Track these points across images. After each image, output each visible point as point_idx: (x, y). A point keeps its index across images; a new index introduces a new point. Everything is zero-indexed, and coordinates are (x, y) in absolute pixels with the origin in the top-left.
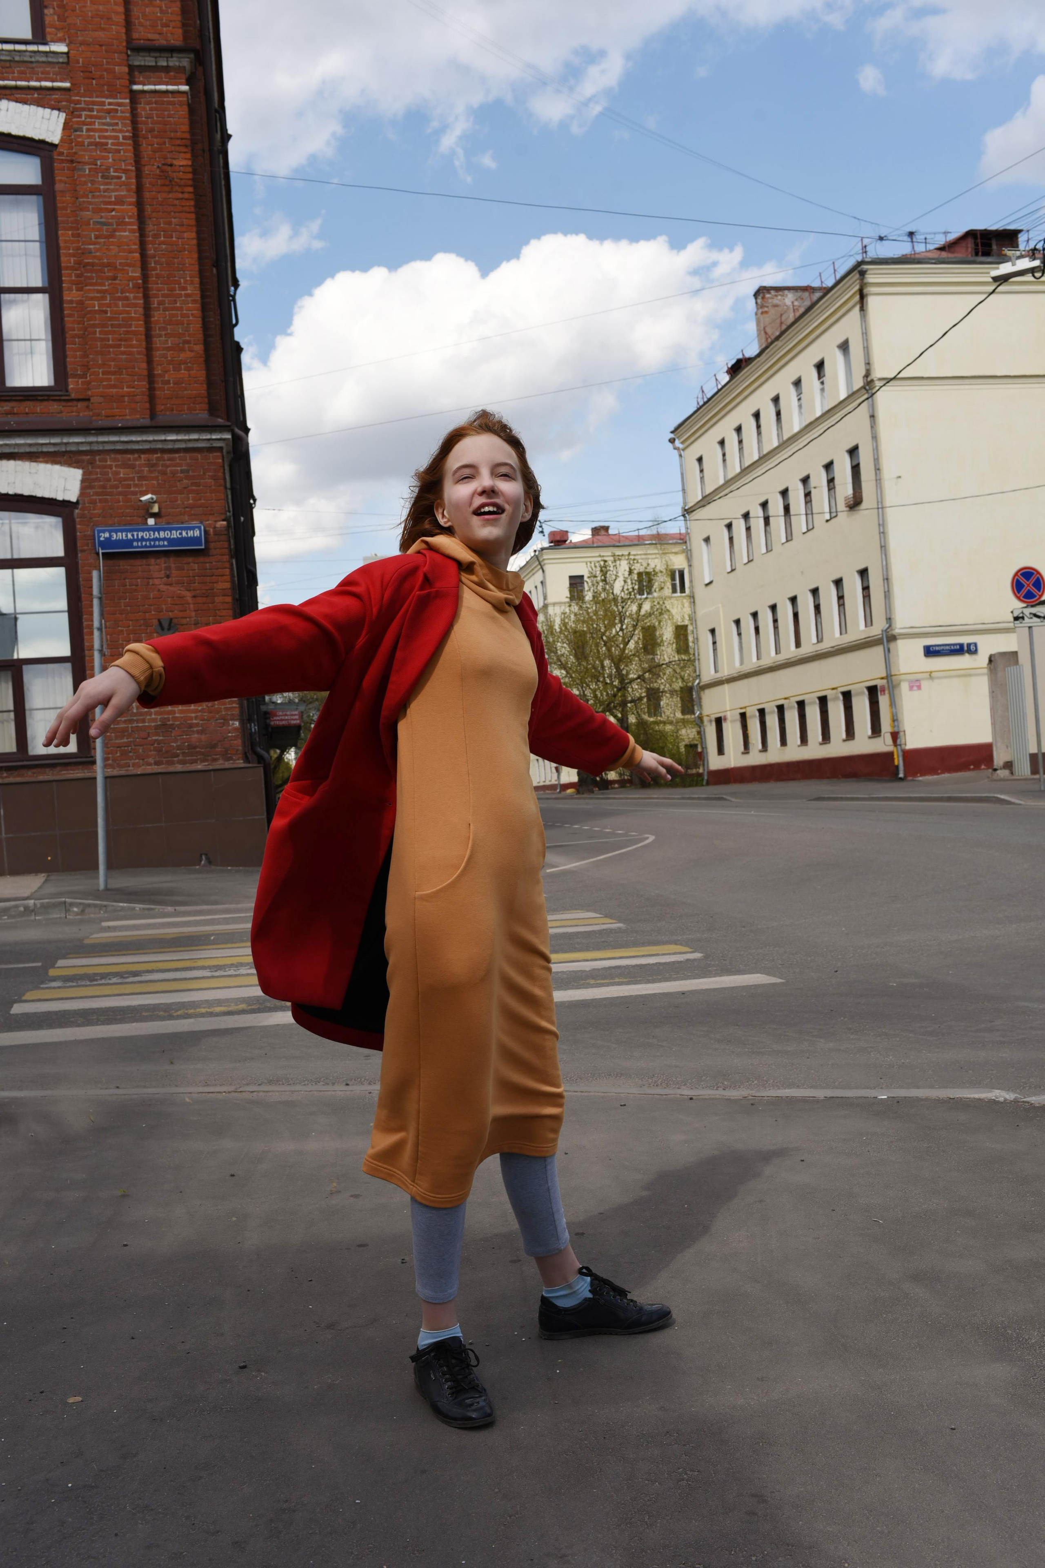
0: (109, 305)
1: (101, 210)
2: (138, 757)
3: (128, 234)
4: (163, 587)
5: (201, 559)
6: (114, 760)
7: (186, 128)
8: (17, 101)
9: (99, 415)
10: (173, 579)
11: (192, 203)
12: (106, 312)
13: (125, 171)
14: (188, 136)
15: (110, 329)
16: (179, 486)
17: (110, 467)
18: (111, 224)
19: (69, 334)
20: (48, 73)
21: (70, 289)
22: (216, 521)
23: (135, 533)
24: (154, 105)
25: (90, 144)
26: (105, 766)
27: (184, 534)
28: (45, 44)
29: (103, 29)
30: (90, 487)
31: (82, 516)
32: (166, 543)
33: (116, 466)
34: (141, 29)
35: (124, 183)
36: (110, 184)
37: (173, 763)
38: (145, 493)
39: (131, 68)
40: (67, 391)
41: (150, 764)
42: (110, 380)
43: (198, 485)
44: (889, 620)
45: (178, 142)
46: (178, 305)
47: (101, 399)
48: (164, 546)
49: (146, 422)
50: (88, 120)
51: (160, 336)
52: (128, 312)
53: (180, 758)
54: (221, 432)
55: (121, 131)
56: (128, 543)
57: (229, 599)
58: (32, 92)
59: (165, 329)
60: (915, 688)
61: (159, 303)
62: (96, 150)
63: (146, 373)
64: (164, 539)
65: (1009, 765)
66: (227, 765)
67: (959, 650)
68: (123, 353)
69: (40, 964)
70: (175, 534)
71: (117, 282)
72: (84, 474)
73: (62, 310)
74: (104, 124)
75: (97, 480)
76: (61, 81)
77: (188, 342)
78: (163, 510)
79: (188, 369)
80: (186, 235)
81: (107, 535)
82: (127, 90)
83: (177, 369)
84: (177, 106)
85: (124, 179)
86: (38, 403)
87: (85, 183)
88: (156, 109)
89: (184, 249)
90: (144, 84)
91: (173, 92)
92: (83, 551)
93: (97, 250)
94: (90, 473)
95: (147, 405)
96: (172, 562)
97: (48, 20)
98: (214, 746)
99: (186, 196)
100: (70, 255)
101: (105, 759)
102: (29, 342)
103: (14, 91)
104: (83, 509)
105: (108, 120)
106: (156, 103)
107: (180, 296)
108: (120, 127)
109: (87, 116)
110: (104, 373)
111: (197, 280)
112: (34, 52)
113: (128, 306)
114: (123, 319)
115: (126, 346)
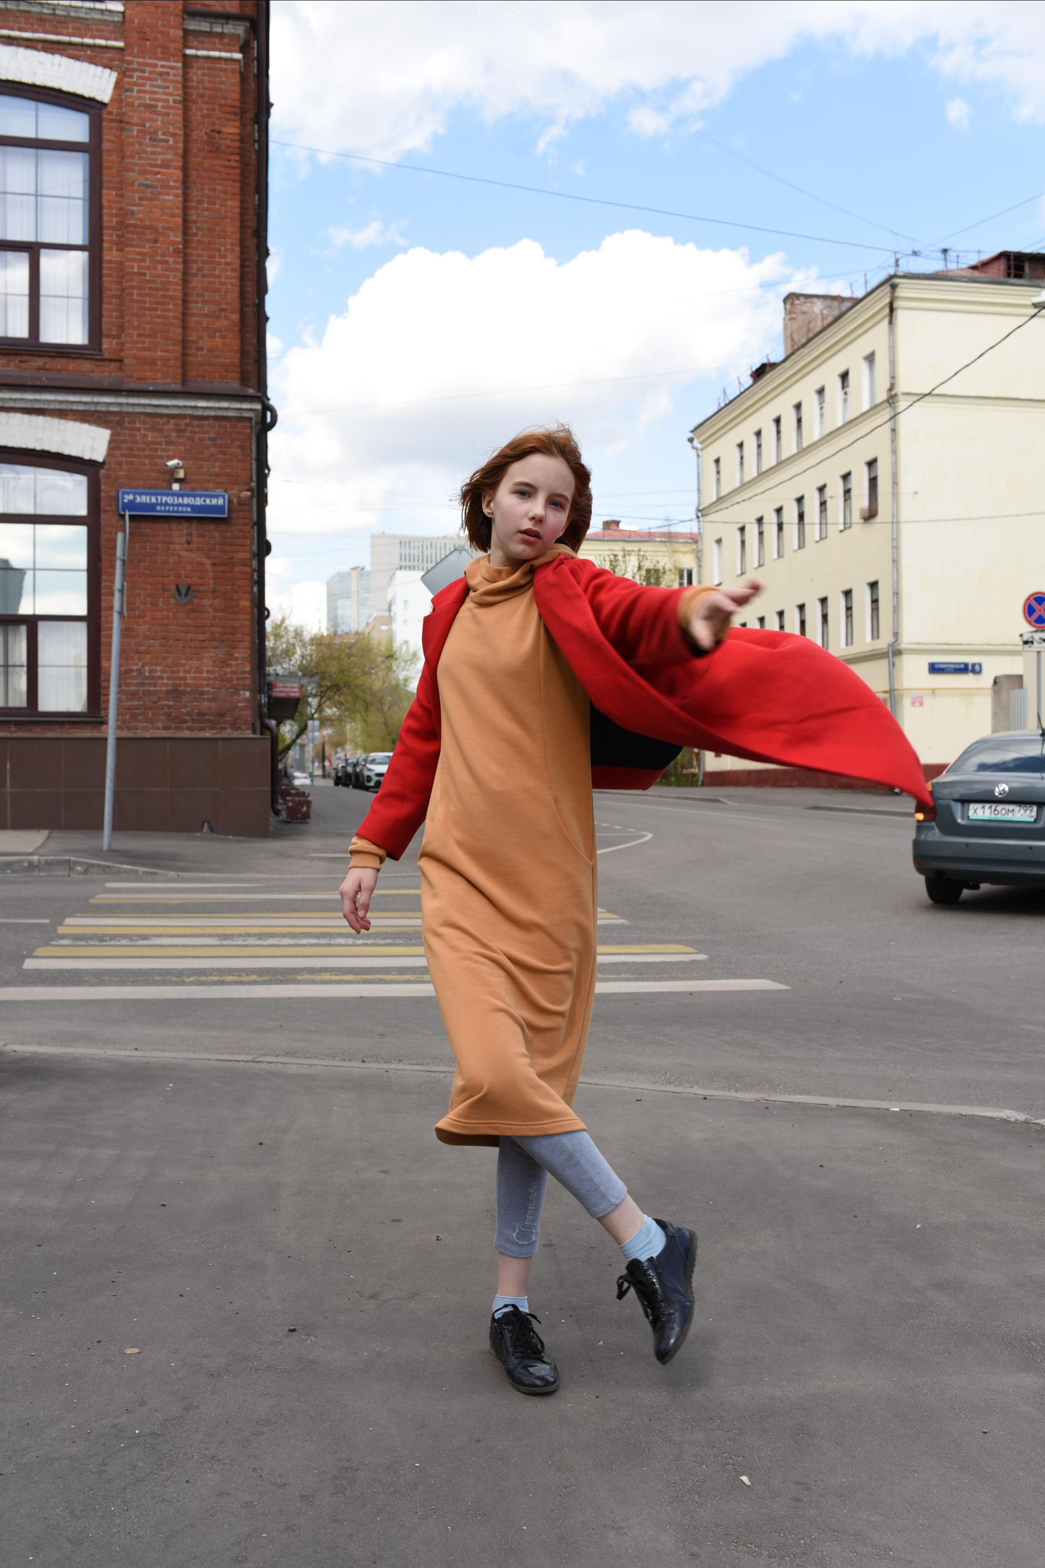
0: (148, 268)
1: (146, 172)
2: (147, 721)
3: (172, 198)
4: (184, 554)
5: (223, 527)
6: (124, 722)
7: (236, 95)
8: (70, 57)
9: (131, 377)
10: (194, 546)
11: (238, 171)
12: (145, 275)
13: (173, 135)
14: (238, 104)
15: (147, 291)
16: (206, 453)
17: (139, 429)
18: (156, 187)
19: (106, 294)
20: (103, 31)
21: (110, 249)
22: (240, 491)
23: (159, 498)
24: (206, 71)
25: (140, 105)
26: (117, 727)
27: (208, 501)
30: (118, 448)
31: (108, 477)
32: (189, 509)
33: (145, 429)
35: (171, 147)
36: (157, 146)
37: (179, 729)
38: (171, 458)
39: (186, 32)
40: (101, 350)
41: (158, 729)
42: (144, 342)
43: (225, 453)
44: (896, 634)
45: (228, 109)
46: (217, 272)
47: (134, 361)
48: (187, 512)
49: (178, 387)
50: (140, 81)
51: (197, 302)
52: (167, 276)
53: (189, 724)
54: (251, 402)
55: (171, 94)
56: (152, 507)
57: (248, 570)
58: (85, 48)
59: (202, 295)
60: (917, 704)
61: (199, 269)
62: (145, 112)
63: (180, 338)
64: (188, 505)
66: (236, 734)
67: (963, 669)
68: (159, 317)
69: (47, 921)
70: (199, 501)
71: (158, 245)
72: (112, 435)
73: (101, 269)
74: (155, 86)
75: (125, 441)
76: (116, 39)
78: (188, 476)
79: (223, 337)
80: (229, 203)
81: (131, 497)
82: (180, 54)
83: (212, 336)
84: (229, 73)
85: (171, 142)
86: (71, 361)
87: (132, 144)
88: (208, 75)
89: (227, 217)
90: (197, 49)
91: (226, 60)
92: (106, 511)
93: (139, 212)
94: (119, 434)
95: (180, 370)
96: (194, 528)
98: (223, 715)
99: (233, 164)
100: (112, 215)
101: (117, 720)
102: (65, 300)
103: (67, 47)
104: (109, 469)
105: (159, 82)
106: (209, 69)
107: (219, 263)
108: (171, 90)
109: (139, 77)
110: (139, 335)
111: (237, 249)
112: (90, 9)
113: (167, 270)
114: (162, 283)
115: (162, 310)
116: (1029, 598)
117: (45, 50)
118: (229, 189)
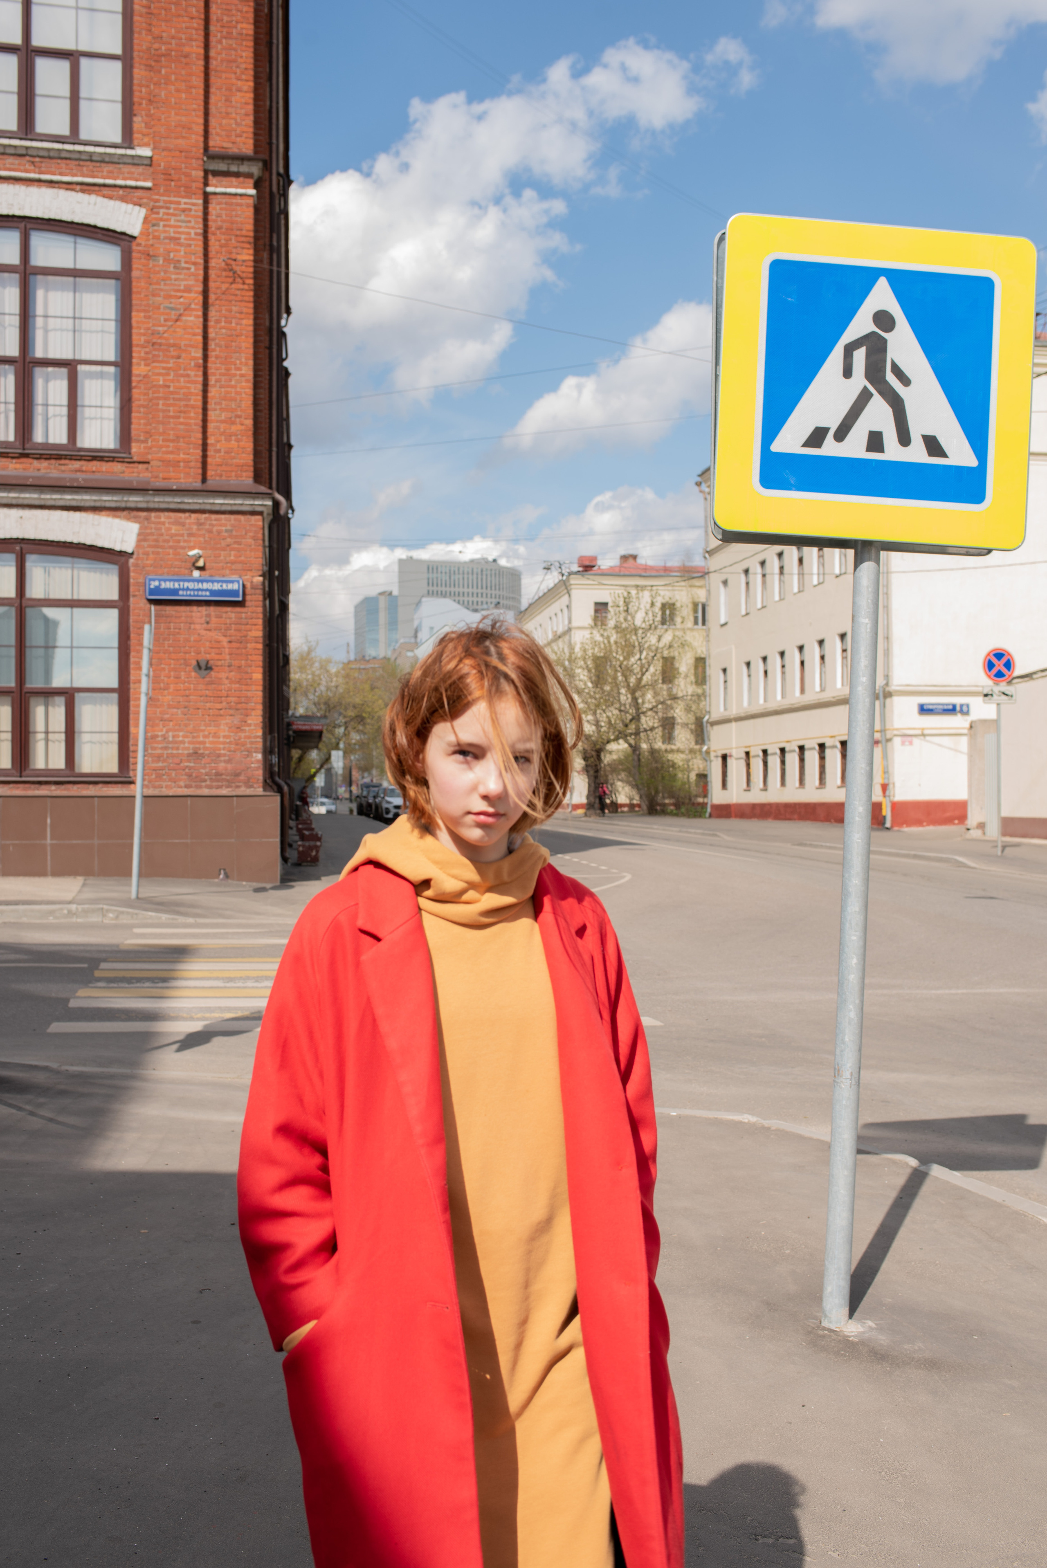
0: (172, 381)
1: (170, 297)
2: (170, 780)
3: (194, 319)
4: (203, 632)
5: (238, 609)
6: (150, 781)
7: (251, 227)
8: (104, 196)
9: (157, 477)
10: (212, 626)
11: (252, 293)
12: (169, 387)
13: (194, 264)
14: (252, 234)
15: (171, 401)
16: (223, 543)
17: (164, 523)
18: (179, 309)
19: (135, 404)
20: (133, 173)
21: (139, 364)
22: (253, 577)
23: (182, 583)
24: (224, 206)
25: (165, 238)
26: (143, 786)
27: (225, 587)
28: (132, 148)
29: (183, 138)
30: (145, 540)
31: (136, 565)
32: (208, 593)
33: (169, 523)
34: (217, 138)
35: (192, 274)
36: (180, 274)
37: (200, 787)
38: (192, 548)
39: (206, 172)
40: (130, 453)
41: (181, 787)
42: (168, 446)
43: (239, 543)
44: (887, 677)
45: (243, 239)
46: (233, 383)
47: (160, 463)
48: (206, 596)
49: (198, 485)
50: (165, 217)
51: (215, 410)
52: (188, 388)
53: (208, 783)
54: (263, 498)
55: (193, 228)
56: (175, 592)
57: (260, 646)
58: (118, 189)
59: (220, 404)
60: (907, 743)
61: (217, 381)
62: (169, 244)
63: (200, 442)
64: (207, 590)
65: (981, 826)
66: (249, 792)
67: (952, 710)
68: (181, 424)
70: (216, 587)
71: (181, 360)
72: (141, 528)
73: (130, 382)
74: (178, 221)
75: (152, 534)
76: (145, 180)
77: (240, 417)
78: (208, 565)
79: (238, 440)
80: (244, 322)
81: (157, 583)
82: (201, 192)
83: (228, 440)
84: (244, 207)
85: (193, 270)
86: (104, 463)
87: (159, 272)
88: (225, 209)
89: (241, 335)
90: (216, 186)
91: (241, 195)
92: (134, 596)
93: (165, 332)
94: (146, 528)
95: (200, 471)
96: (212, 610)
97: (136, 127)
98: (238, 775)
99: (246, 299)
100: (141, 334)
101: (144, 780)
102: (99, 409)
103: (102, 188)
104: (137, 559)
105: (183, 218)
106: (226, 203)
107: (235, 375)
108: (193, 224)
109: (165, 214)
110: (164, 440)
111: (251, 362)
112: (123, 155)
113: (189, 382)
114: (184, 394)
115: (185, 418)
116: (989, 654)
117: (83, 191)
118: (244, 310)
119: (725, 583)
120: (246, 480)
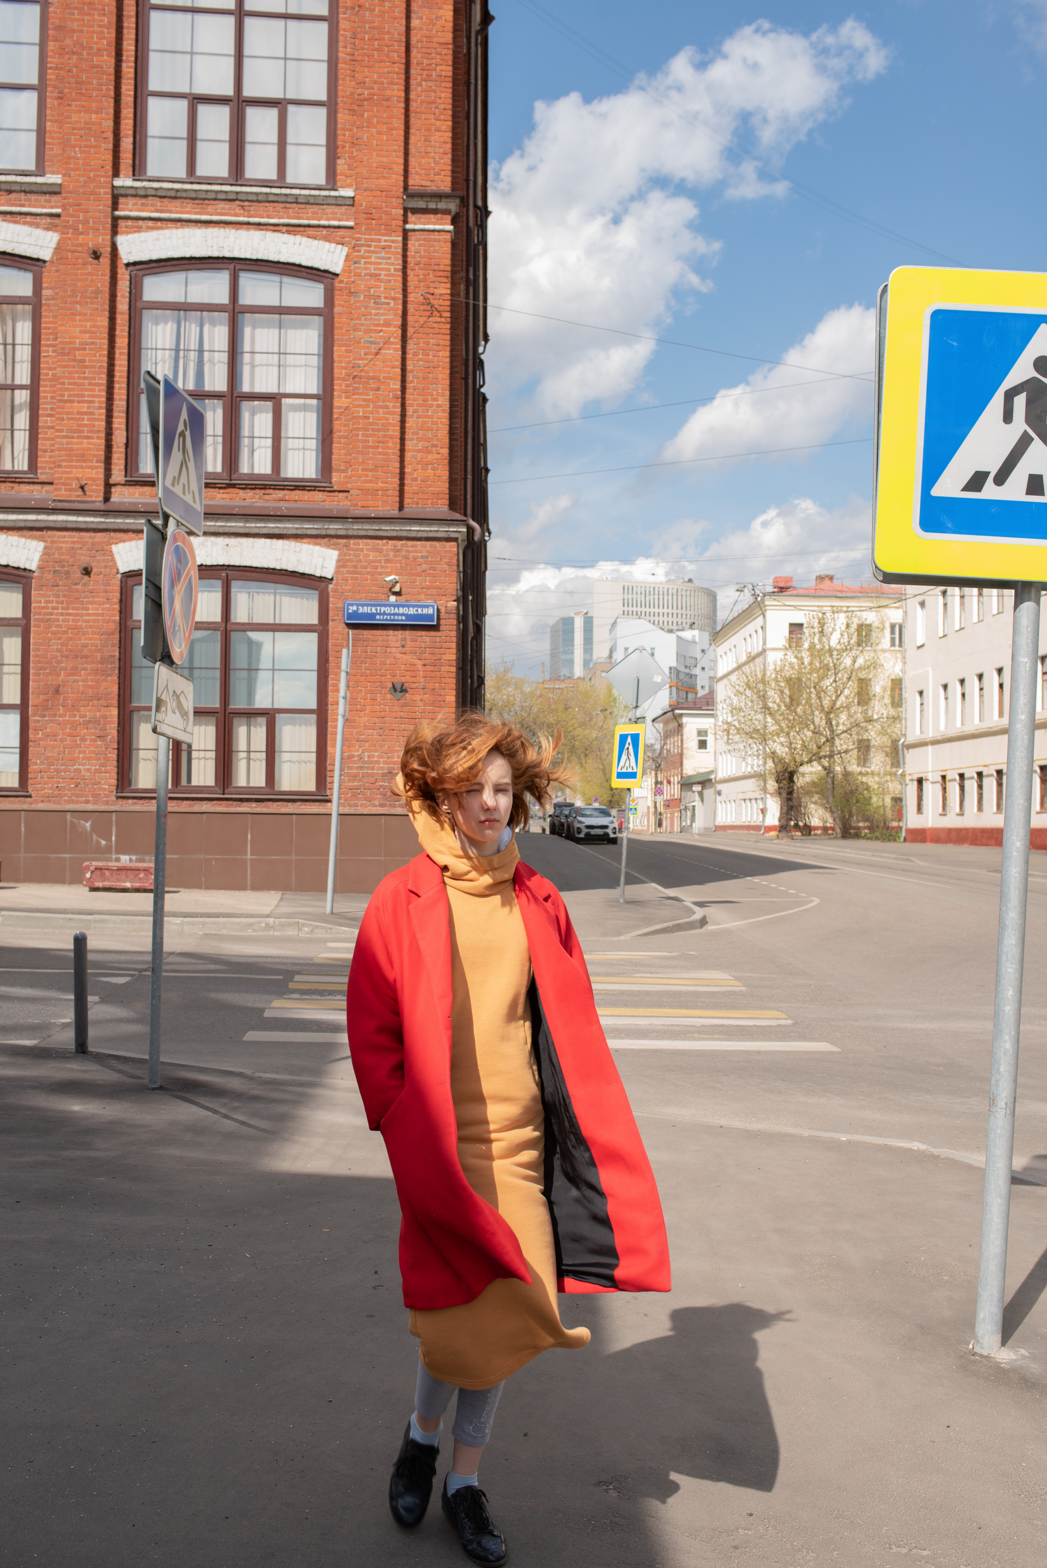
0: (372, 412)
1: (371, 331)
2: (365, 799)
3: (393, 352)
4: (399, 656)
5: (433, 633)
6: (346, 800)
7: (448, 262)
8: (308, 236)
9: (356, 505)
10: (407, 649)
11: (448, 326)
12: (368, 418)
13: (394, 299)
14: (449, 269)
15: (371, 432)
16: (419, 569)
17: (362, 550)
18: (378, 343)
19: (335, 435)
20: (336, 214)
21: (340, 397)
22: (447, 601)
23: (378, 608)
24: (422, 242)
25: (366, 275)
26: (339, 805)
27: (420, 611)
28: (336, 190)
29: (385, 178)
30: (344, 566)
31: (335, 591)
32: (404, 618)
33: (367, 550)
34: (417, 177)
35: (392, 309)
36: (380, 309)
37: (394, 806)
38: (390, 574)
39: (405, 210)
40: (330, 483)
41: (375, 806)
42: (367, 476)
43: (434, 569)
45: (441, 274)
46: (430, 413)
47: (359, 492)
48: (401, 619)
49: (395, 512)
50: (367, 254)
51: (413, 440)
52: (387, 419)
54: (458, 525)
55: (393, 264)
56: (372, 616)
57: (454, 669)
58: (321, 229)
59: (417, 434)
61: (414, 412)
62: (370, 280)
63: (398, 471)
64: (403, 615)
68: (380, 453)
69: (281, 977)
70: (412, 611)
71: (380, 392)
72: (340, 555)
73: (331, 414)
74: (379, 258)
75: (351, 561)
76: (347, 220)
77: (436, 446)
78: (403, 589)
79: (434, 469)
80: (441, 354)
81: (355, 608)
82: (401, 229)
83: (425, 469)
84: (442, 243)
85: (392, 305)
86: (306, 493)
87: (360, 308)
88: (424, 245)
89: (438, 366)
90: (415, 224)
91: (439, 231)
92: (333, 620)
93: (365, 365)
94: (345, 555)
95: (397, 499)
96: (408, 634)
97: (339, 169)
99: (444, 331)
100: (342, 368)
101: (340, 798)
102: (302, 440)
103: (307, 229)
104: (336, 585)
105: (383, 255)
106: (424, 240)
107: (432, 406)
108: (392, 260)
109: (366, 251)
110: (363, 470)
111: (447, 393)
112: (327, 197)
113: (387, 413)
114: (383, 425)
115: (383, 448)
117: (289, 232)
118: (441, 342)
119: (922, 604)
120: (442, 507)
